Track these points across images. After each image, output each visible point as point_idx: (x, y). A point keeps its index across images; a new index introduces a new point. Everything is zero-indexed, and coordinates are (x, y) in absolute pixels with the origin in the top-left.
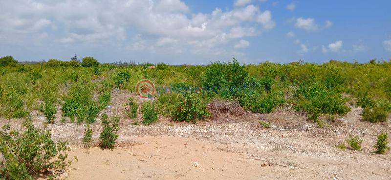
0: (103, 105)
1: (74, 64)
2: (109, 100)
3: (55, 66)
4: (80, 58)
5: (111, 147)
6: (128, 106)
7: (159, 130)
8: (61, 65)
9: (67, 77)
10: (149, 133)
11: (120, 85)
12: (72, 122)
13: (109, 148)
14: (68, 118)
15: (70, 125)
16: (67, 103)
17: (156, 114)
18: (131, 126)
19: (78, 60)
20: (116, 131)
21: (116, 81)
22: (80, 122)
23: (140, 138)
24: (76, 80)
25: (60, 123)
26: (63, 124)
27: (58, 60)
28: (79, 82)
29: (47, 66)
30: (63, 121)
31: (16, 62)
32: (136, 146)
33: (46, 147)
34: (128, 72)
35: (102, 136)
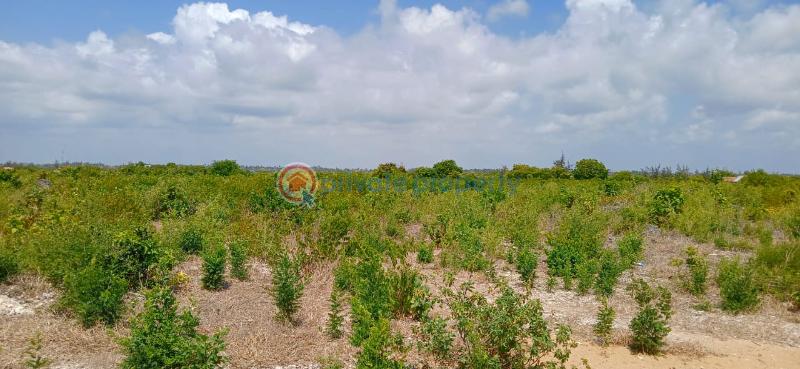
0: (628, 261)
1: (559, 173)
2: (640, 250)
3: (525, 176)
4: (572, 163)
5: (652, 350)
6: (684, 267)
7: (763, 330)
8: (535, 176)
9: (551, 199)
10: (739, 333)
11: (661, 219)
12: (567, 288)
13: (649, 354)
14: (559, 280)
15: (563, 293)
16: (556, 250)
17: (754, 291)
18: (693, 311)
19: (566, 165)
20: (664, 319)
21: (653, 209)
22: (583, 290)
23: (717, 341)
24: (569, 206)
25: (544, 287)
26: (549, 291)
27: (531, 166)
28: (576, 209)
29: (510, 177)
30: (550, 286)
31: (460, 170)
32: (710, 359)
33: (534, 332)
34: (678, 190)
35: (634, 325)
